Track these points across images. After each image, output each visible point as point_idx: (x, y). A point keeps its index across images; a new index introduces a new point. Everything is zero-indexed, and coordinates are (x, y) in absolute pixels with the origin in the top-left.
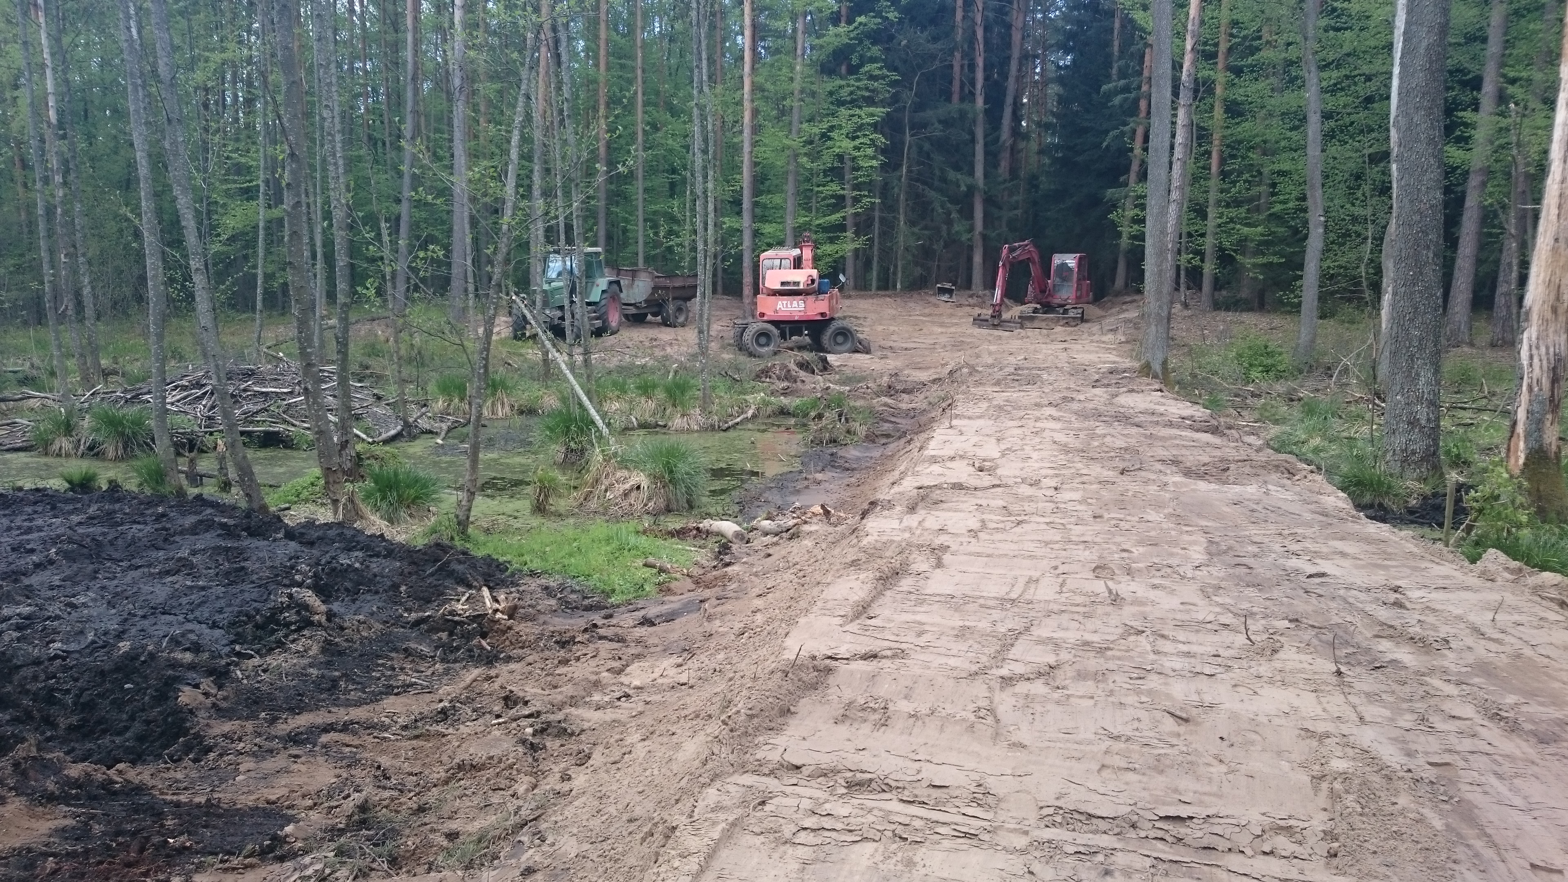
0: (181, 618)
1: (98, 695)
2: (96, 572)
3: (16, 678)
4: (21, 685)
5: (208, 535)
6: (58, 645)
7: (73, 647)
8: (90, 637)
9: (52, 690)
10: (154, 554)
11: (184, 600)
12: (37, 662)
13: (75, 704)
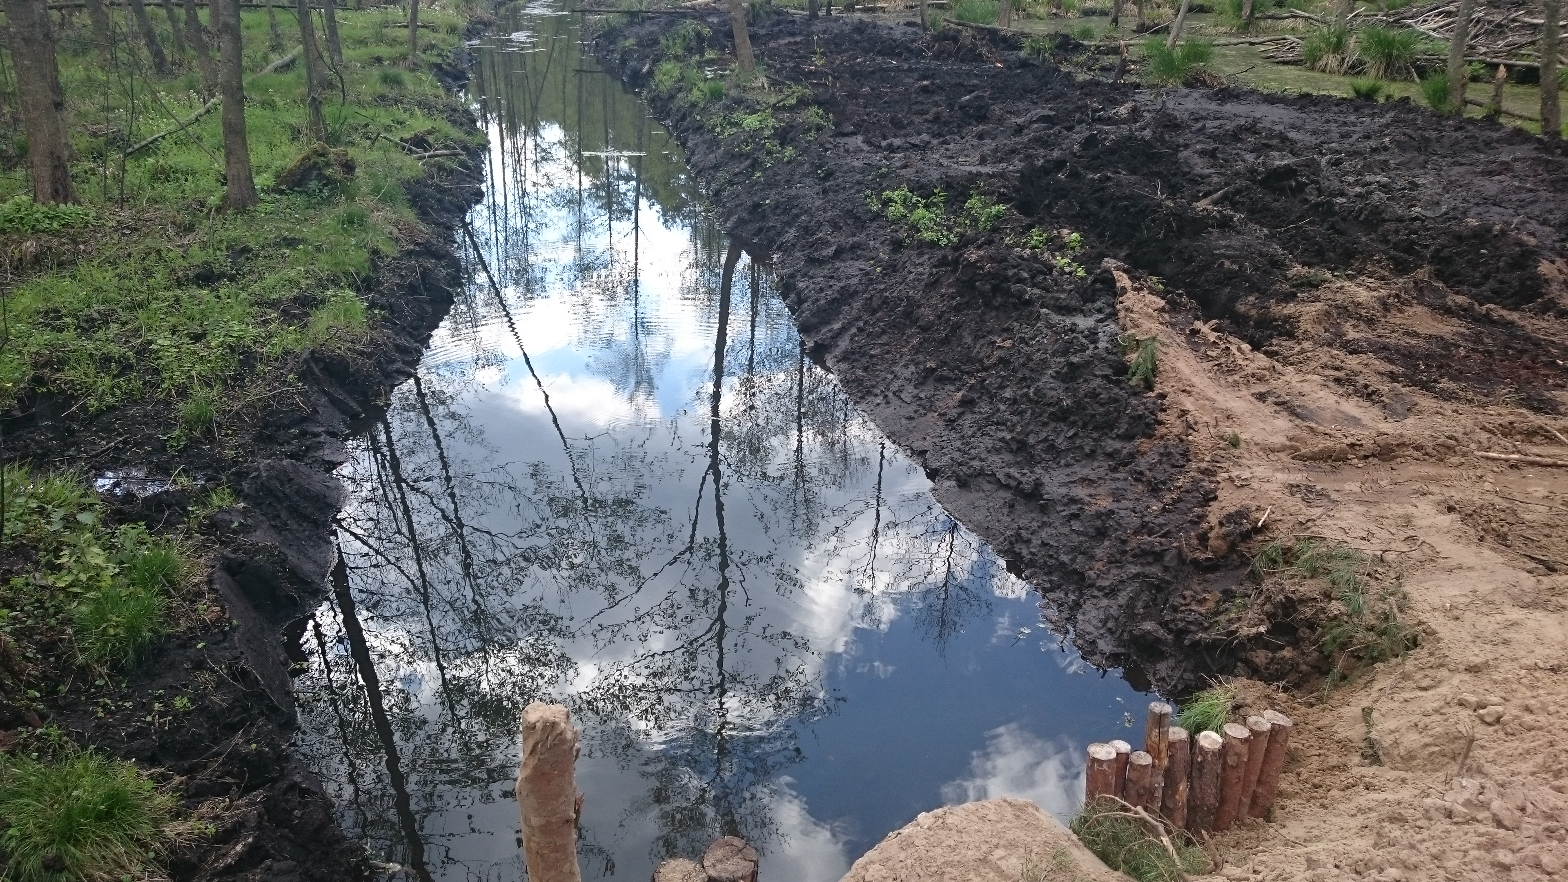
0: (1511, 211)
1: (1457, 254)
2: (1426, 162)
3: (1380, 230)
4: (1384, 235)
5: (1525, 147)
6: (1418, 209)
7: (1429, 214)
8: (1444, 209)
9: (1413, 243)
10: (1475, 156)
11: (1514, 197)
12: (1400, 220)
13: (1432, 257)
